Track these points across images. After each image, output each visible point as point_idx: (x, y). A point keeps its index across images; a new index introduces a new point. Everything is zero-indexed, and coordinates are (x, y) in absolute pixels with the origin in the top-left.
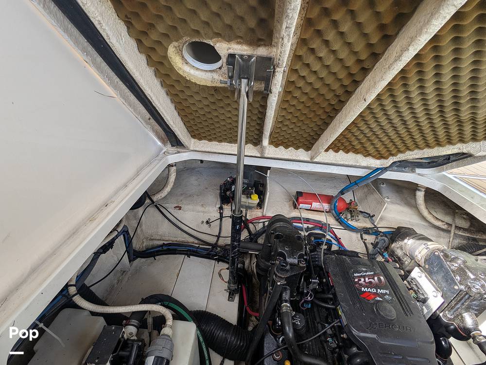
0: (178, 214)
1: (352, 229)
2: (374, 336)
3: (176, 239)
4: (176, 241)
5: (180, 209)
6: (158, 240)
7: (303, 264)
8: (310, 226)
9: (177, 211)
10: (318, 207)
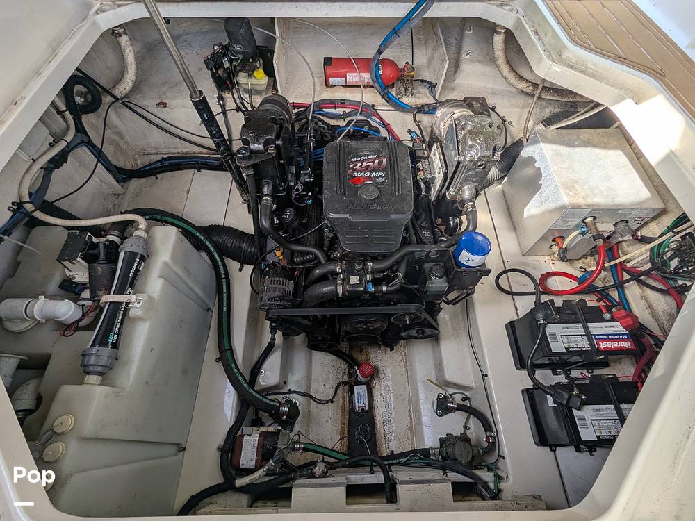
0: (164, 113)
1: (404, 108)
2: (347, 216)
3: (176, 151)
4: (178, 153)
5: (165, 106)
6: (154, 154)
7: (272, 150)
8: (347, 110)
9: (160, 109)
10: (355, 79)
